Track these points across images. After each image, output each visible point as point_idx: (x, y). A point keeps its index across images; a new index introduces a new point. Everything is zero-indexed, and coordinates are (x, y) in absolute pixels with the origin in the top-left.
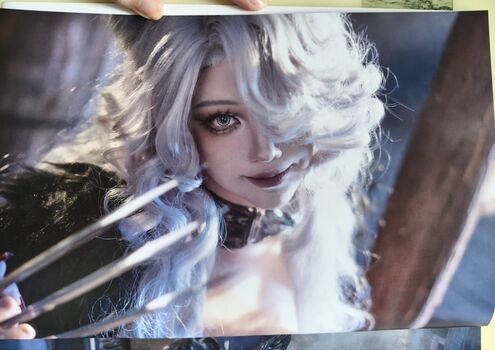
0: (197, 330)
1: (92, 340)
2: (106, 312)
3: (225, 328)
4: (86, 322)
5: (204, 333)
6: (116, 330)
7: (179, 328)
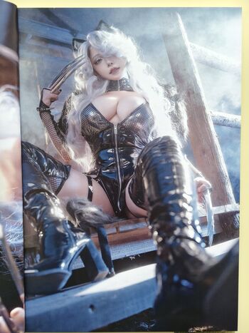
0: (15, 205)
1: (26, 272)
2: (3, 264)
3: (14, 187)
4: (10, 276)
5: (18, 200)
6: (15, 257)
7: (14, 217)
